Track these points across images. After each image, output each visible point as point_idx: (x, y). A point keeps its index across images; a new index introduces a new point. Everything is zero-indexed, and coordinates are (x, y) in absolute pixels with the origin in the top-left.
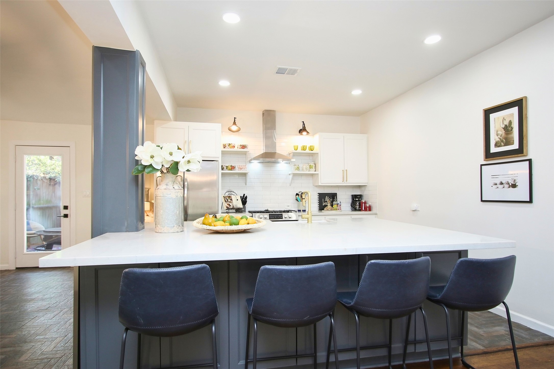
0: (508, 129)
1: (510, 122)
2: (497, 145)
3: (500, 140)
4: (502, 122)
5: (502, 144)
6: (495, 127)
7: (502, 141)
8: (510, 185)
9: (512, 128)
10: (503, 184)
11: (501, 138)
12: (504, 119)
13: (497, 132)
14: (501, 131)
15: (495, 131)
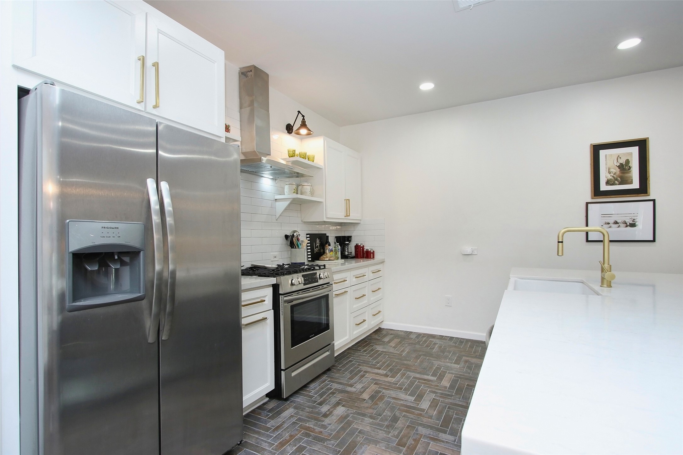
0: (624, 168)
1: (628, 162)
2: (608, 183)
3: (613, 178)
4: (616, 159)
5: (616, 182)
6: (606, 164)
7: (616, 180)
8: (628, 224)
9: (630, 168)
10: (618, 223)
11: (615, 176)
12: (619, 158)
13: (609, 169)
14: (615, 169)
15: (606, 168)
